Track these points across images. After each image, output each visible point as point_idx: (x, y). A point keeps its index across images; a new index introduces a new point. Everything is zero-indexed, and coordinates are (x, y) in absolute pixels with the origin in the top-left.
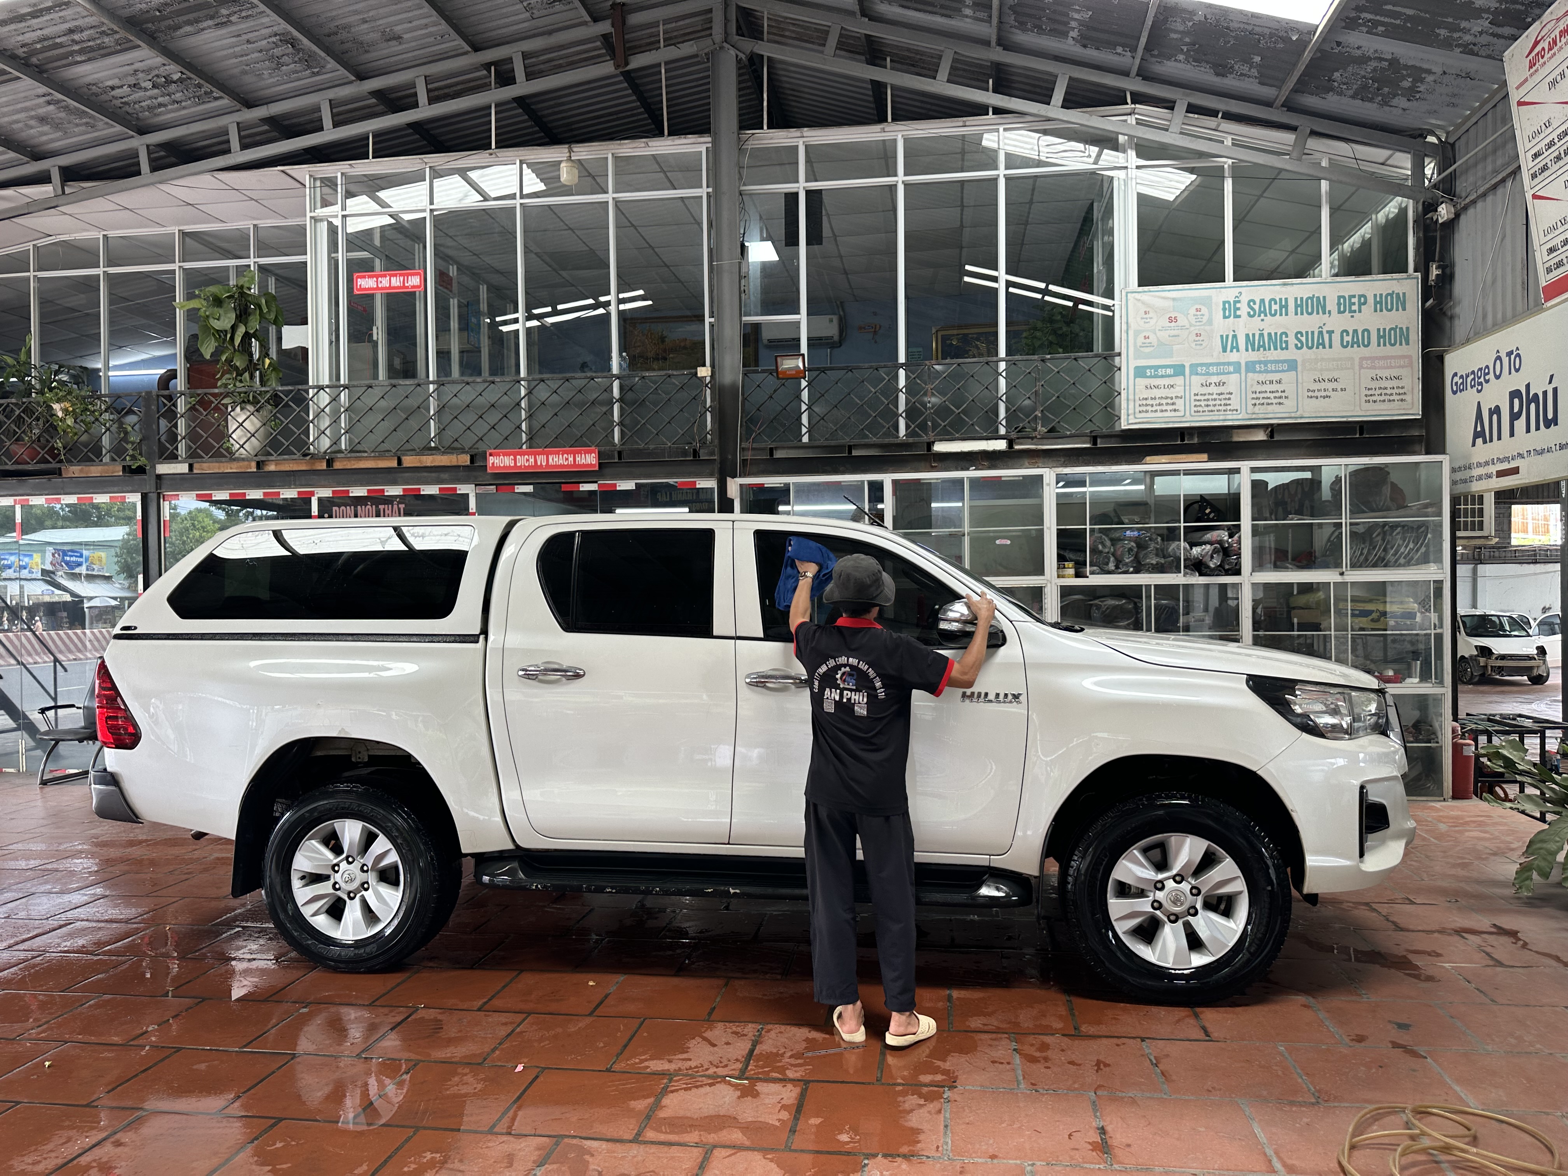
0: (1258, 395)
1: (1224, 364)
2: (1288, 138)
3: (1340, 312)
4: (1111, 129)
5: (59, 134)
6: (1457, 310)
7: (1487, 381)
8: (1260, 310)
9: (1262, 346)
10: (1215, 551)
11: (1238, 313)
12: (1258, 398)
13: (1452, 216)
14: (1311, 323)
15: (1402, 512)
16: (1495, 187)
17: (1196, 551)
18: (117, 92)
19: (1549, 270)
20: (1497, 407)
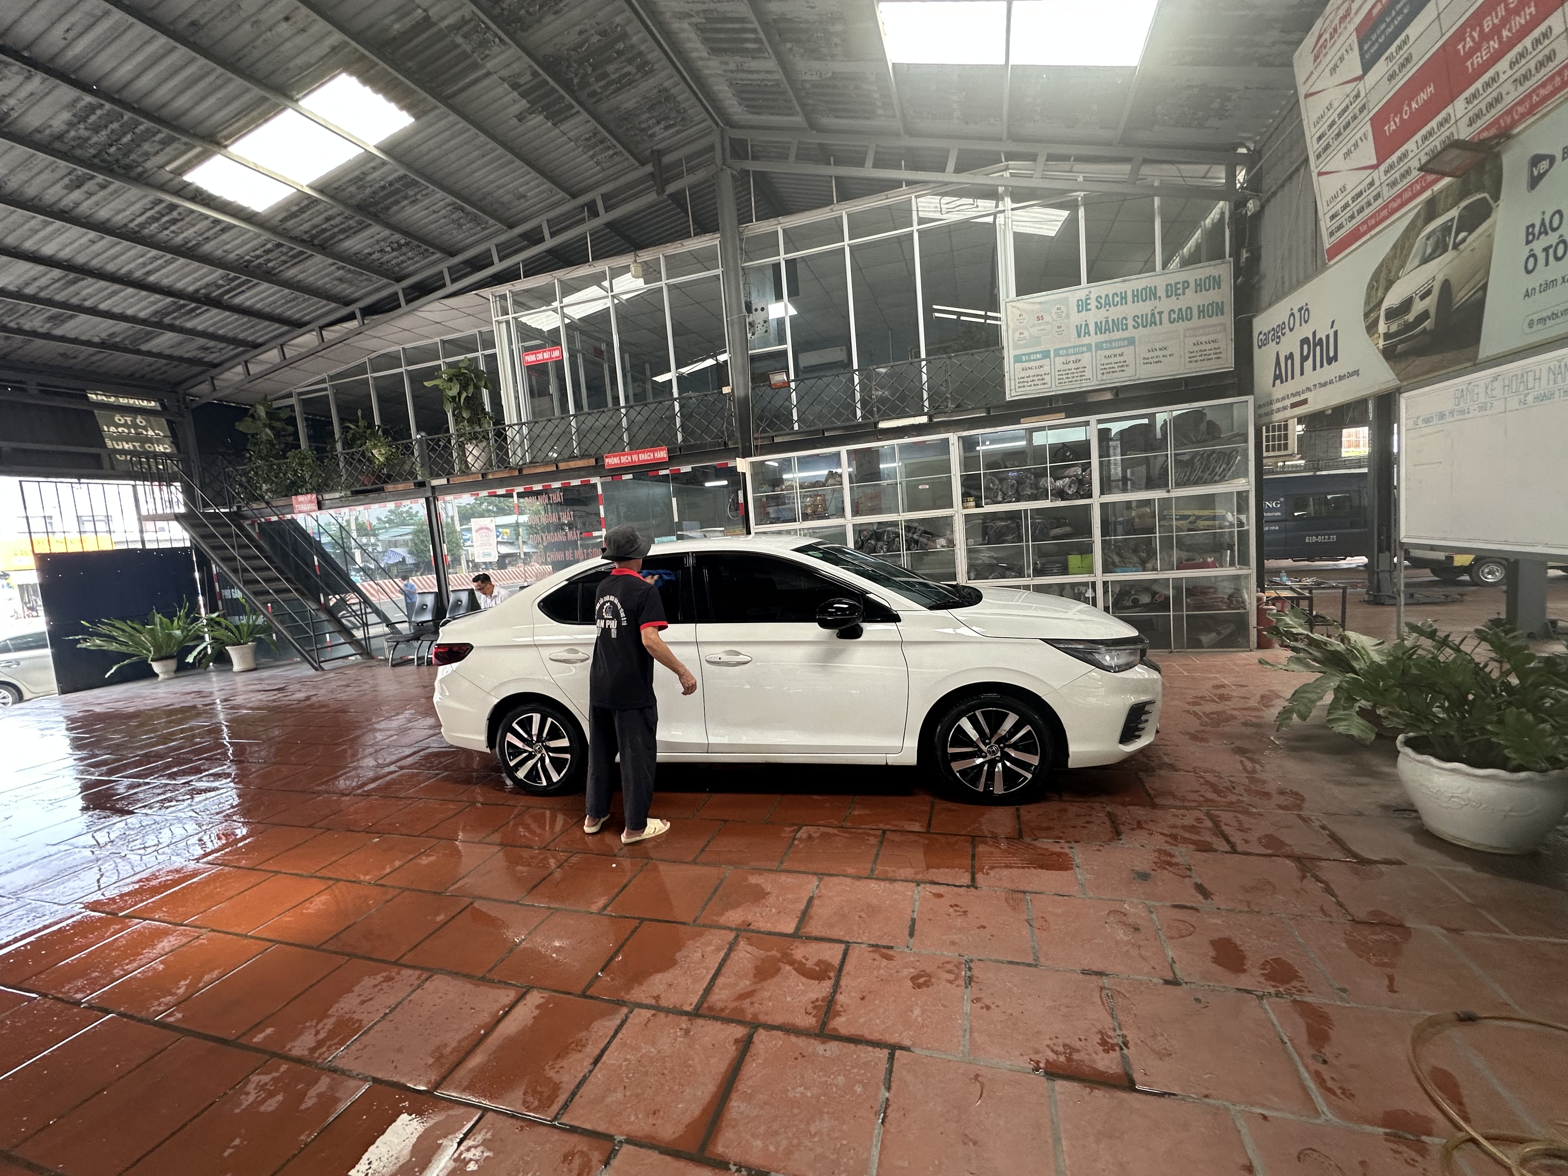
0: (1105, 366)
1: (1079, 346)
2: (1126, 168)
3: (1168, 296)
4: (990, 182)
5: (353, 289)
6: (1263, 283)
7: (1283, 334)
8: (1105, 303)
9: (1107, 330)
10: (1071, 482)
11: (1089, 307)
12: (1105, 369)
13: (1258, 209)
14: (1144, 308)
15: (1216, 442)
16: (1290, 177)
17: (1059, 483)
18: (375, 256)
19: (1332, 234)
20: (1291, 354)
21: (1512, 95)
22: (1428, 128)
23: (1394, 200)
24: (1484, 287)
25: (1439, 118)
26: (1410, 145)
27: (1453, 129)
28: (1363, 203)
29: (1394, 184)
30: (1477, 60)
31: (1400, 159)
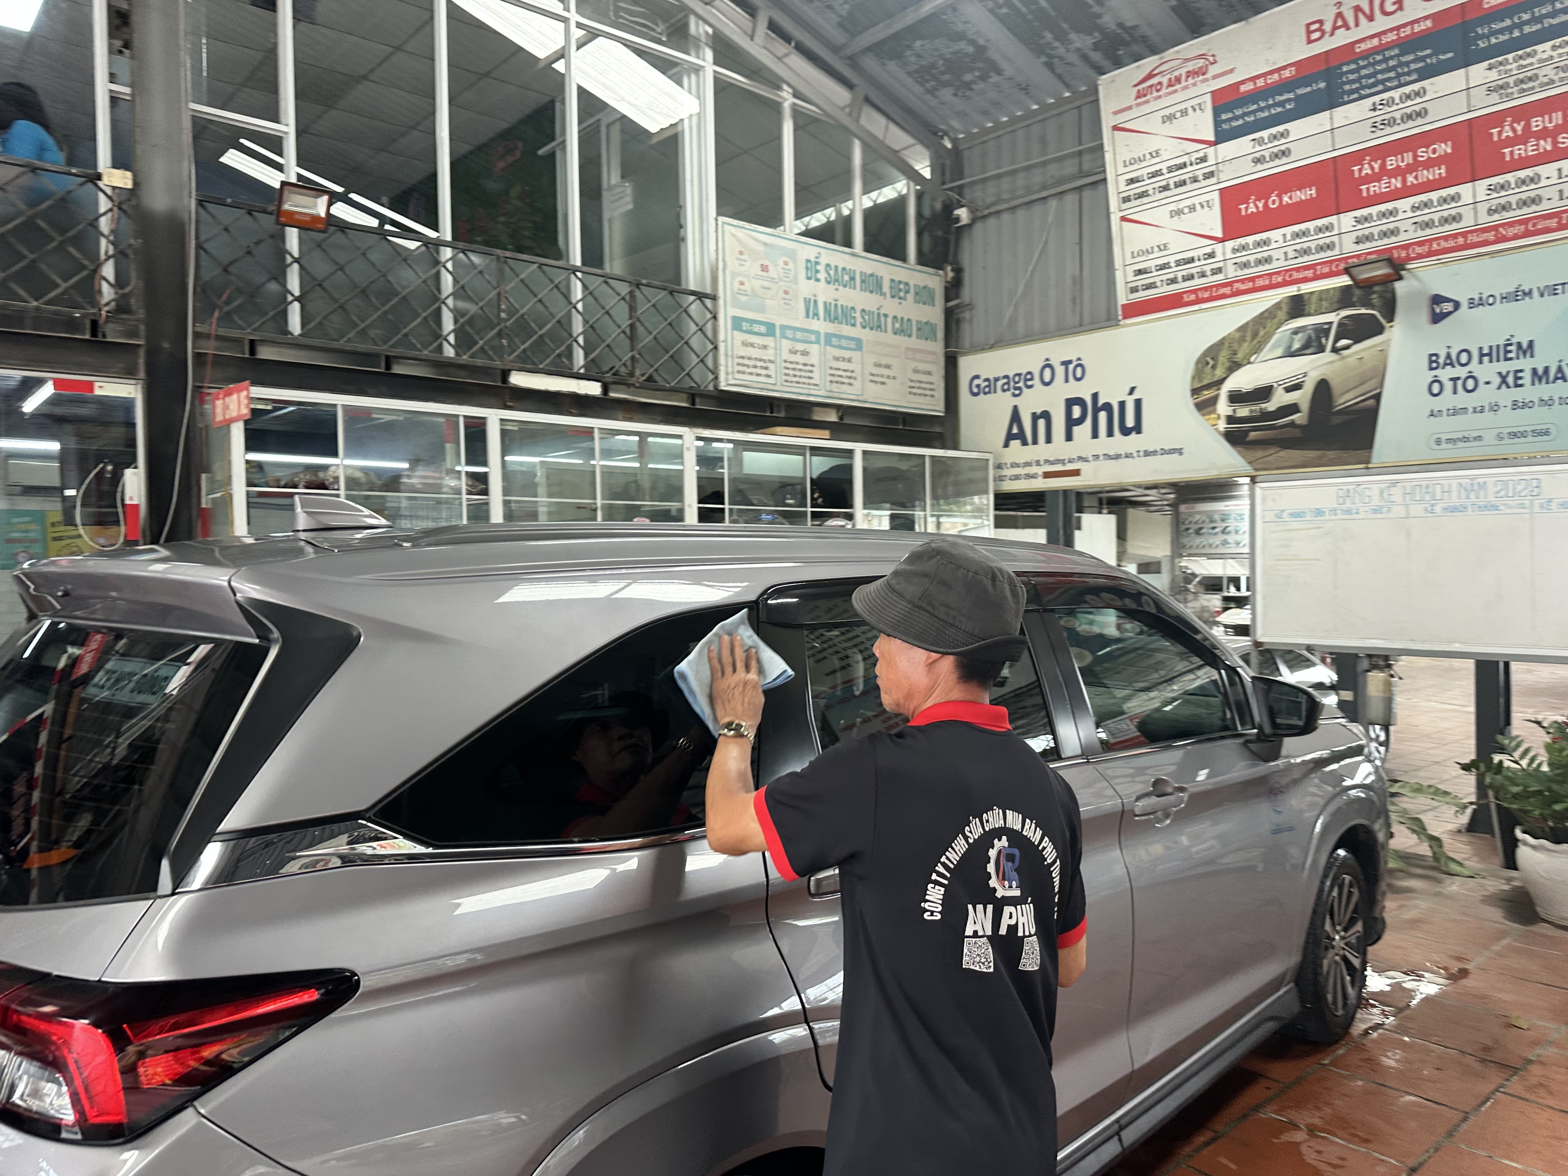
0: (833, 372)
1: (807, 331)
3: (892, 296)
7: (1029, 387)
9: (836, 318)
11: (819, 276)
12: (833, 375)
13: (969, 221)
14: (871, 302)
19: (1134, 290)
20: (1046, 413)
21: (1409, 234)
22: (1303, 226)
23: (1242, 281)
24: (1378, 397)
25: (1320, 222)
26: (1275, 235)
27: (1336, 239)
28: (1194, 271)
29: (1246, 265)
30: (1375, 188)
31: (1258, 244)
